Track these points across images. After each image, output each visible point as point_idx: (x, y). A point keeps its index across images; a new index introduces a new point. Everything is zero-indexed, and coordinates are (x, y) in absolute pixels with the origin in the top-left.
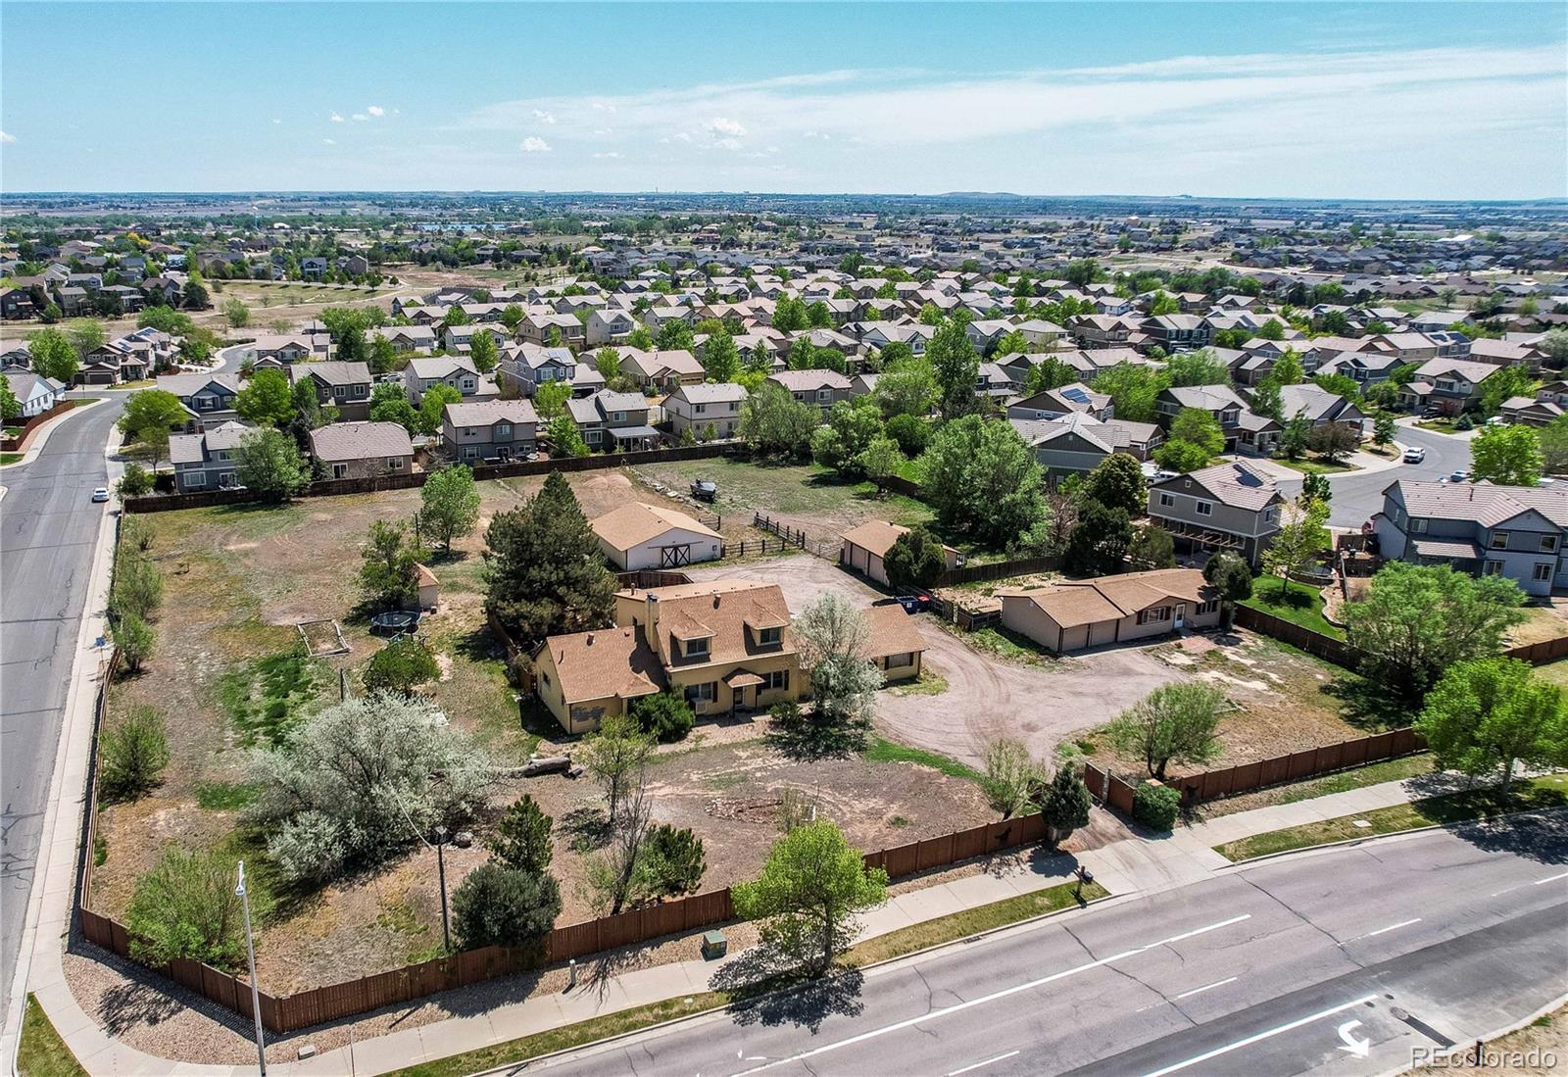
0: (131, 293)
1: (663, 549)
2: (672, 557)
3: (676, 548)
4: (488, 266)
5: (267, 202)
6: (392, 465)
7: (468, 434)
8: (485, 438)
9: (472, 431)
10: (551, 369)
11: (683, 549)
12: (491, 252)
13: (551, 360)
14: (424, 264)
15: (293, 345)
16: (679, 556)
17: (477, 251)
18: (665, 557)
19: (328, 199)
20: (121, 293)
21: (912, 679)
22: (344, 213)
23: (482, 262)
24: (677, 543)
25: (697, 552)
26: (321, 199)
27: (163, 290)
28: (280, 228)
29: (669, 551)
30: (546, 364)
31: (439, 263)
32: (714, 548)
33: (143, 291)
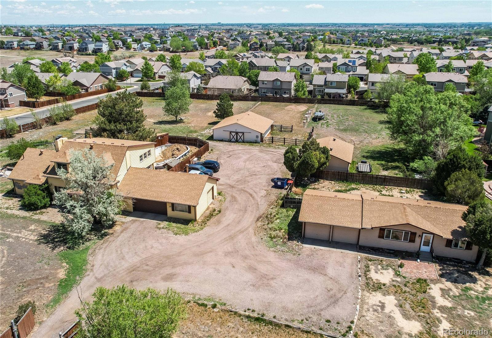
0: (289, 45)
1: (231, 132)
2: (235, 137)
3: (237, 133)
4: (436, 45)
5: (388, 26)
6: (233, 92)
7: (263, 84)
8: (270, 86)
9: (265, 82)
10: (345, 67)
11: (240, 134)
12: (438, 39)
13: (345, 63)
14: (411, 43)
15: (288, 57)
16: (239, 137)
17: (434, 39)
18: (232, 137)
19: (409, 25)
20: (285, 45)
21: (186, 222)
22: (409, 29)
23: (434, 43)
24: (237, 131)
25: (247, 137)
26: (407, 25)
27: (299, 44)
28: (383, 33)
29: (233, 134)
30: (343, 64)
31: (416, 43)
32: (257, 137)
33: (293, 44)
